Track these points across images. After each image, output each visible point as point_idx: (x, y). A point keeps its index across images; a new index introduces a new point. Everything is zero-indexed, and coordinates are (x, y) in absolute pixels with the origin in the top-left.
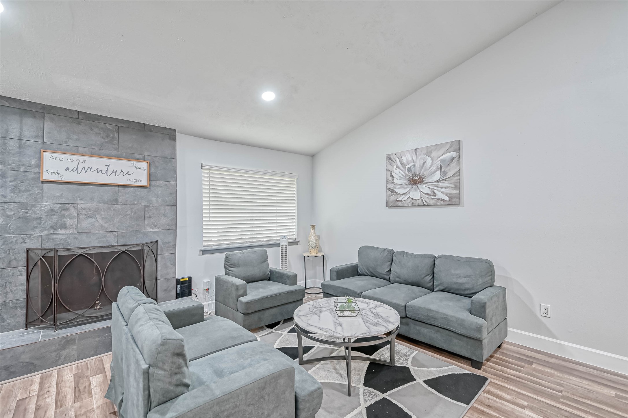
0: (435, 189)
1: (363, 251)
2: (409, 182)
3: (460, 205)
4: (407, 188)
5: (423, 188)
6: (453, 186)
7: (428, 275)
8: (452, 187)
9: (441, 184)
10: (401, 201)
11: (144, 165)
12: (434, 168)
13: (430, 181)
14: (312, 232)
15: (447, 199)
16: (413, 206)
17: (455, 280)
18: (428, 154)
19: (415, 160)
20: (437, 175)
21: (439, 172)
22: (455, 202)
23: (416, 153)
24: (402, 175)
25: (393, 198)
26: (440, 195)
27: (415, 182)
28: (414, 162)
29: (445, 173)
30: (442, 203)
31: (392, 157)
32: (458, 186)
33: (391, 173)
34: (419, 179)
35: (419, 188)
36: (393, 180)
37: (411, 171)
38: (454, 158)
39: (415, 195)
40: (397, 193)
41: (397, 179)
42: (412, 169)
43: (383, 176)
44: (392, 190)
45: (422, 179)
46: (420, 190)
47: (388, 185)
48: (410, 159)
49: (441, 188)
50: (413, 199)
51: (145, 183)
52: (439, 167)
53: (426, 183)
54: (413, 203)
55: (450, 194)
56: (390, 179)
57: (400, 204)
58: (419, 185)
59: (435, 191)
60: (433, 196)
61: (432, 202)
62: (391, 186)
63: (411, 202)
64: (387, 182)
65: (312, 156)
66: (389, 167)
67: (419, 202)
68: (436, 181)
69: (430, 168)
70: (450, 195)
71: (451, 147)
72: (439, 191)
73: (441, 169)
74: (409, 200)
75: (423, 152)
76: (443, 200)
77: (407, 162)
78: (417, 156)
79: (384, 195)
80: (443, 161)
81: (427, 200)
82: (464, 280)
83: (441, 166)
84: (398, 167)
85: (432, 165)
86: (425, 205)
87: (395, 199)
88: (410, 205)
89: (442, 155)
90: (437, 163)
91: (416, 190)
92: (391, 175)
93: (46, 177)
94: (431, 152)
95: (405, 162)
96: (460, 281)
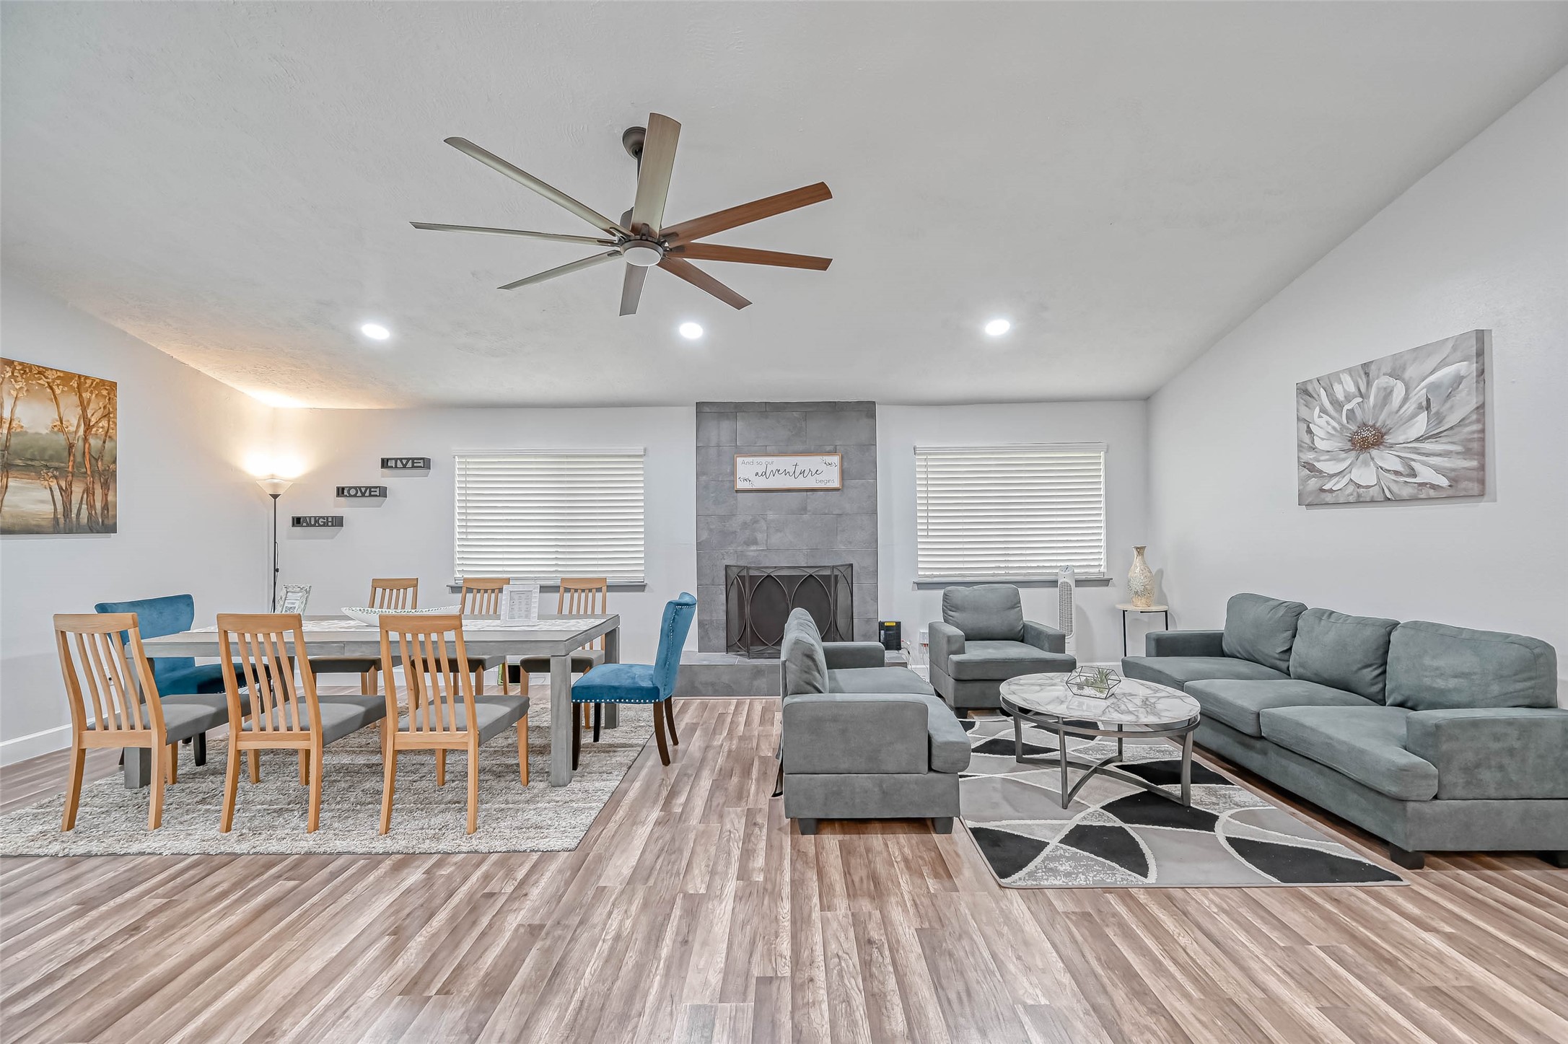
0: (1414, 460)
1: (1236, 604)
2: (1349, 446)
3: (1486, 498)
4: (1344, 459)
5: (1382, 458)
6: (1458, 448)
7: (1370, 666)
8: (1458, 453)
9: (1428, 446)
10: (1331, 491)
11: (835, 459)
12: (1410, 407)
13: (1401, 439)
14: (1137, 561)
15: (1444, 482)
16: (1359, 502)
17: (1427, 681)
18: (1396, 374)
19: (1363, 390)
20: (1420, 425)
21: (1423, 416)
22: (1465, 490)
23: (1367, 374)
24: (1334, 428)
25: (1313, 483)
26: (1426, 475)
27: (1364, 444)
28: (1361, 396)
29: (1440, 418)
30: (1432, 493)
31: (1310, 388)
32: (1478, 448)
33: (1308, 427)
34: (1375, 435)
35: (1373, 459)
36: (1313, 442)
37: (1355, 418)
38: (1462, 378)
39: (1365, 475)
40: (1321, 472)
41: (1323, 439)
42: (1358, 413)
43: (1292, 431)
44: (1309, 467)
45: (1382, 437)
46: (1375, 464)
47: (1302, 455)
48: (1352, 389)
49: (1428, 455)
50: (1359, 486)
51: (836, 484)
52: (1424, 404)
53: (1391, 446)
54: (1359, 496)
55: (1453, 470)
56: (1307, 439)
57: (1329, 498)
58: (1374, 452)
59: (1413, 464)
60: (1408, 476)
61: (1406, 492)
62: (1309, 456)
63: (1355, 494)
64: (1300, 447)
65: (1145, 401)
66: (1305, 413)
67: (1374, 492)
68: (1417, 440)
69: (1401, 407)
70: (1453, 474)
71: (1455, 348)
72: (1424, 463)
73: (1428, 407)
74: (1351, 488)
75: (1384, 370)
76: (1433, 487)
77: (1345, 397)
78: (1368, 383)
79: (1292, 478)
80: (1433, 387)
81: (1395, 488)
82: (1452, 683)
83: (1428, 400)
84: (1323, 411)
85: (1405, 400)
86: (1389, 499)
87: (1318, 486)
88: (1351, 499)
89: (1432, 373)
90: (1419, 394)
91: (1366, 464)
92: (1309, 431)
93: (740, 485)
94: (1404, 368)
95: (1341, 396)
96: (1440, 684)
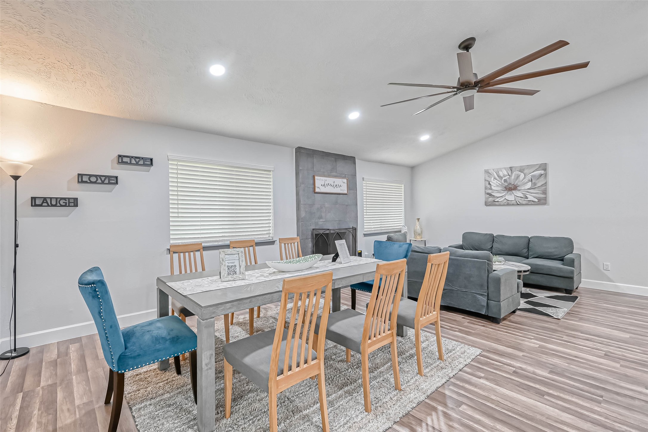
0: (527, 194)
2: (505, 189)
3: (546, 205)
4: (503, 193)
5: (516, 193)
6: (541, 192)
7: (525, 249)
8: (540, 193)
9: (532, 191)
10: (498, 201)
11: (345, 181)
12: (526, 180)
13: (523, 188)
14: (417, 223)
15: (537, 200)
16: (508, 205)
17: (546, 250)
18: (521, 171)
19: (510, 174)
20: (529, 185)
21: (530, 183)
22: (543, 202)
23: (511, 170)
24: (499, 184)
25: (491, 199)
26: (530, 198)
27: (510, 189)
28: (509, 176)
29: (535, 184)
30: (533, 203)
31: (490, 171)
32: (545, 192)
33: (489, 183)
34: (514, 187)
35: (513, 193)
36: (491, 187)
37: (507, 182)
38: (542, 174)
39: (510, 197)
40: (494, 196)
41: (495, 187)
42: (508, 180)
43: (482, 184)
44: (490, 195)
45: (516, 187)
46: (514, 195)
47: (486, 191)
48: (506, 173)
49: (531, 193)
50: (508, 200)
51: (346, 192)
52: (530, 180)
53: (519, 190)
54: (508, 203)
55: (539, 197)
56: (489, 186)
57: (497, 203)
58: (514, 191)
59: (527, 195)
60: (525, 198)
61: (524, 202)
62: (490, 191)
63: (507, 202)
64: (486, 188)
65: (412, 168)
66: (488, 178)
67: (514, 202)
68: (528, 189)
69: (523, 180)
70: (539, 198)
71: (540, 167)
72: (530, 195)
73: (532, 181)
74: (505, 201)
75: (517, 170)
76: (533, 201)
77: (503, 175)
78: (512, 172)
79: (482, 197)
80: (533, 176)
81: (521, 201)
82: (553, 250)
83: (532, 179)
84: (495, 178)
85: (524, 178)
86: (518, 204)
87: (493, 200)
88: (505, 204)
89: (533, 172)
90: (529, 177)
91: (511, 194)
92: (489, 184)
93: (317, 190)
94: (524, 170)
95: (502, 175)
96: (550, 250)
